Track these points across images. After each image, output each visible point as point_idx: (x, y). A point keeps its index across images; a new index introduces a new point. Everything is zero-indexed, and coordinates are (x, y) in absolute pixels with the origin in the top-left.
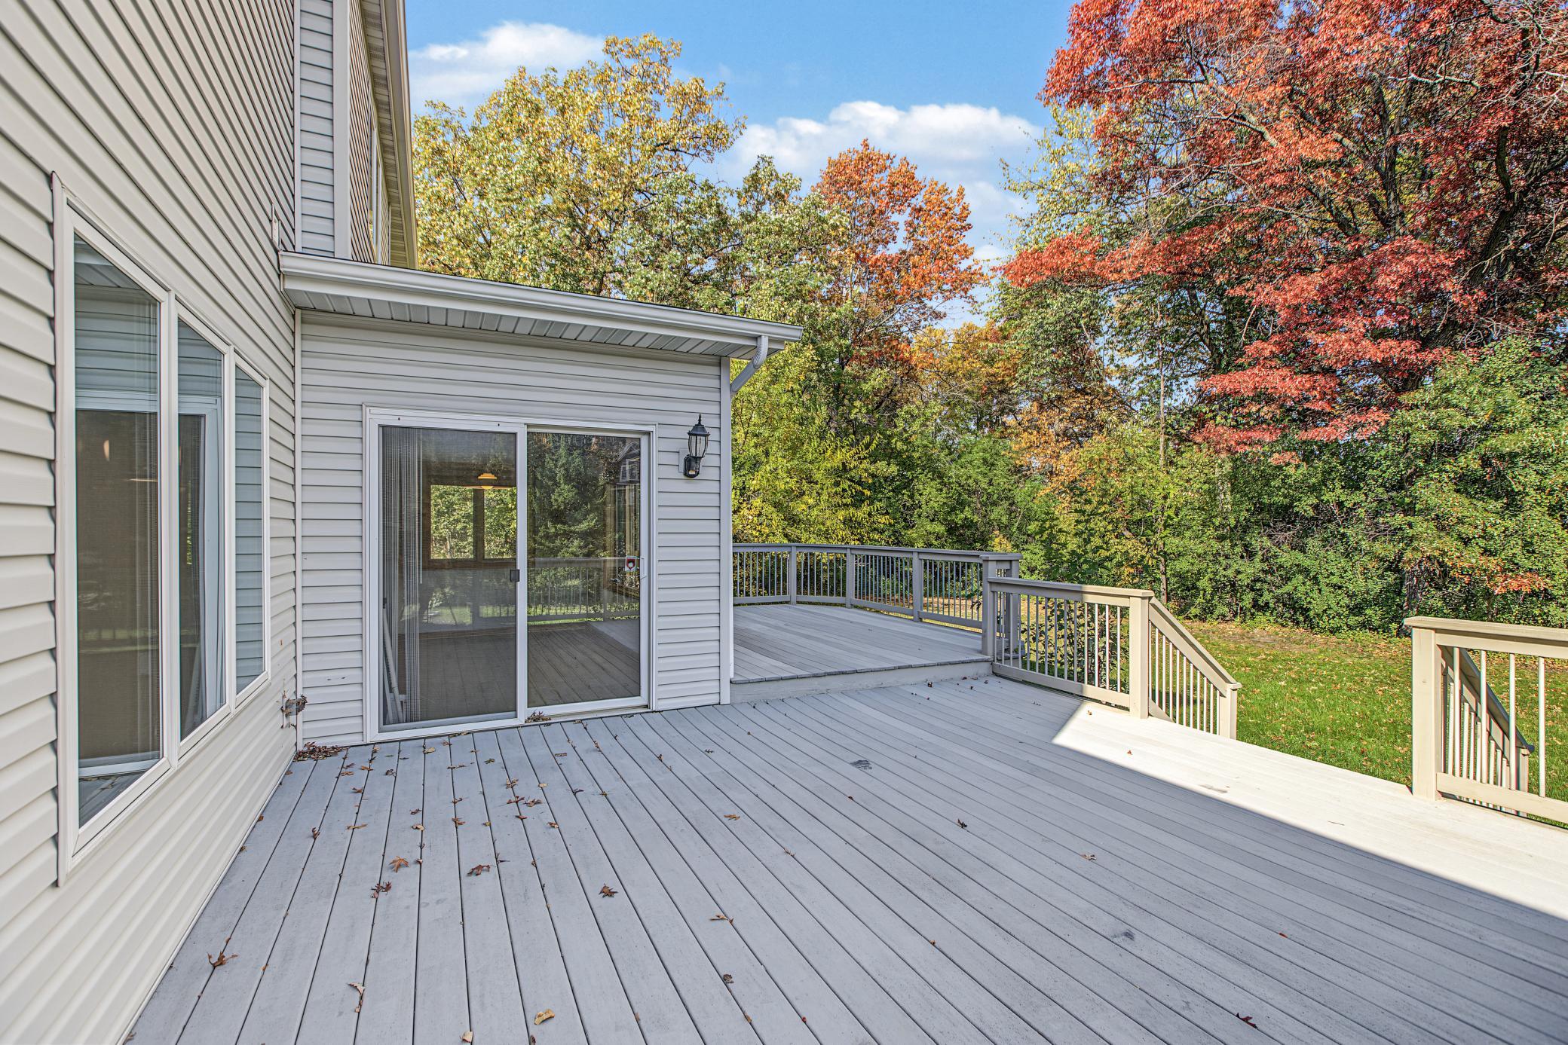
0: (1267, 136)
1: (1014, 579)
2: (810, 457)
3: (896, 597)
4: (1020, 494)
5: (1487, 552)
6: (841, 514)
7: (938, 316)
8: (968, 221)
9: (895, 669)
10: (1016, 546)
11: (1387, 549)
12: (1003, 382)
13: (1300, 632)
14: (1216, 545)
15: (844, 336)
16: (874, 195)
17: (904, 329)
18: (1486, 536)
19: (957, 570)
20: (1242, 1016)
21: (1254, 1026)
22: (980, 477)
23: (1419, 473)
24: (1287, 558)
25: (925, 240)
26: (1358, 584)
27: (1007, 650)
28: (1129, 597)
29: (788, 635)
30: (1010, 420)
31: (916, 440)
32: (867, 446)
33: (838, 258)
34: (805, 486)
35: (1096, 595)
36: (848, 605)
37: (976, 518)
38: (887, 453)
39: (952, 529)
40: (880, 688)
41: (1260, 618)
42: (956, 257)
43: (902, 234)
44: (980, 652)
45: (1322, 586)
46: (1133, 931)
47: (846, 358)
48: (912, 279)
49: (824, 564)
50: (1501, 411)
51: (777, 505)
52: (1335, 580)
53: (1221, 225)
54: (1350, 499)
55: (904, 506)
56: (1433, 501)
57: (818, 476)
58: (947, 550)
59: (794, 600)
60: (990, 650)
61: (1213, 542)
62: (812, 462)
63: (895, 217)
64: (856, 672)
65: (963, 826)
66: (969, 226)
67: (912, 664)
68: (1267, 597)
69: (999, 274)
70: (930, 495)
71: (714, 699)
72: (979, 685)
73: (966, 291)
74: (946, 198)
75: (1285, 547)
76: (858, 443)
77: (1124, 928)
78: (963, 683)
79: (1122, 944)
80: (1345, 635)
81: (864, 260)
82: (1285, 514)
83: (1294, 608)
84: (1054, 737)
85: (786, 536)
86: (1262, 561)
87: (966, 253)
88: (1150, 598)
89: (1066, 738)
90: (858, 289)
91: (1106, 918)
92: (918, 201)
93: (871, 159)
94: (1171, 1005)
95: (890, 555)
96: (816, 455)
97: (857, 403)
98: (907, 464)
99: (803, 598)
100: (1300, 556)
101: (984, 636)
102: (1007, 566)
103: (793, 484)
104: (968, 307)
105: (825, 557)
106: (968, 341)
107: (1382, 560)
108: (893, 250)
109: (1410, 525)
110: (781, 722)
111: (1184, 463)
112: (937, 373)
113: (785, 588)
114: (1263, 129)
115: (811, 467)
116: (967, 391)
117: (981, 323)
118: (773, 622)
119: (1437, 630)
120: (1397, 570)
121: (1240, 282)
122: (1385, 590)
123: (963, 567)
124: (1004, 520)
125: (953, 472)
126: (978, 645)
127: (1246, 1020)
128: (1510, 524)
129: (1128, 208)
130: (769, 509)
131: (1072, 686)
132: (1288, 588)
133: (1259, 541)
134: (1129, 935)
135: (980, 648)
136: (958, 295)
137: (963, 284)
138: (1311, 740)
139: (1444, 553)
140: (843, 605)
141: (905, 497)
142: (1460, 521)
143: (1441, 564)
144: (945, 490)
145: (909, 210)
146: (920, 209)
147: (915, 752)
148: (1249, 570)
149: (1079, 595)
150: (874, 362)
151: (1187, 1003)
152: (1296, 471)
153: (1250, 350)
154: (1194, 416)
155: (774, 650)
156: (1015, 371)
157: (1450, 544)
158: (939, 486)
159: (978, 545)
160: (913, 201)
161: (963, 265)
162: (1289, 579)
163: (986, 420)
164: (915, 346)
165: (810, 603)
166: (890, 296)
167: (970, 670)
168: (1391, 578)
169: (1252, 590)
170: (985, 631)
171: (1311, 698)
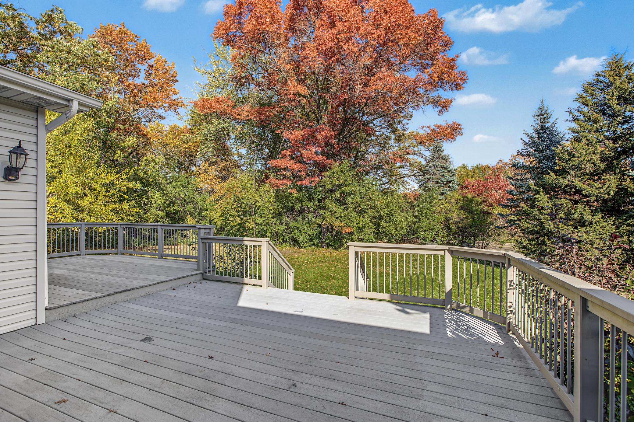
0: (288, 81)
1: (212, 236)
2: (91, 176)
3: (140, 246)
4: (199, 199)
5: (341, 221)
6: (111, 207)
7: (161, 117)
8: (176, 78)
9: (155, 284)
10: (197, 222)
11: (318, 221)
12: (192, 152)
13: (296, 248)
14: (272, 220)
15: (110, 117)
16: (128, 51)
17: (143, 120)
18: (341, 217)
19: (170, 233)
20: (341, 403)
21: (345, 405)
22: (181, 193)
23: (327, 197)
24: (293, 224)
25: (156, 82)
26: (311, 233)
27: (209, 268)
28: (261, 241)
29: (84, 274)
30: (193, 168)
31: (150, 172)
32: (126, 174)
33: (107, 77)
34: (88, 191)
35: (248, 241)
36: (119, 253)
37: (180, 209)
38: (135, 178)
39: (168, 214)
40: (147, 295)
41: (285, 244)
42: (171, 93)
43: (143, 75)
44: (197, 270)
45: (302, 233)
46: (295, 382)
47: (109, 128)
48: (148, 97)
49: (100, 233)
50: (346, 180)
51: (68, 201)
52: (305, 231)
53: (274, 107)
54: (310, 205)
55: (144, 203)
56: (330, 206)
57: (97, 187)
58: (166, 224)
59: (83, 253)
60: (201, 269)
61: (271, 219)
62: (92, 179)
63: (139, 66)
64: (134, 289)
65: (211, 358)
66: (176, 81)
67: (165, 280)
68: (286, 238)
69: (192, 105)
70: (157, 198)
71: (32, 322)
72: (198, 285)
73: (175, 109)
74: (166, 65)
75: (292, 221)
76: (121, 172)
77: (292, 382)
78: (189, 285)
79: (293, 391)
80: (308, 249)
81: (122, 82)
82: (291, 210)
83: (294, 241)
84: (237, 303)
85: (74, 218)
86: (285, 225)
87: (175, 93)
88: (269, 241)
89: (242, 303)
90: (117, 95)
91: (284, 381)
92: (152, 62)
93: (126, 34)
94: (319, 410)
95: (136, 227)
96: (94, 175)
97: (119, 152)
98: (145, 184)
99: (89, 251)
100: (296, 223)
101: (199, 262)
102: (208, 231)
103: (79, 190)
104: (176, 116)
105: (101, 230)
106: (175, 132)
107: (318, 224)
108: (138, 81)
109: (324, 213)
110: (88, 327)
111: (262, 190)
112: (161, 143)
113: (77, 247)
114: (287, 78)
115: (91, 181)
116: (175, 153)
117: (181, 125)
118: (71, 267)
119: (355, 246)
120: (320, 227)
121: (279, 128)
122: (317, 234)
123: (173, 231)
124: (192, 210)
125: (169, 188)
126: (196, 266)
127: (342, 404)
128: (346, 213)
129: (243, 92)
130: (61, 204)
131: (239, 279)
132: (293, 234)
133: (285, 219)
134: (294, 385)
135: (197, 268)
136: (172, 110)
137: (174, 105)
138: (308, 285)
139: (332, 222)
140: (116, 254)
141: (144, 199)
142: (335, 212)
143: (331, 225)
144: (164, 197)
145: (147, 65)
146: (153, 66)
147: (175, 325)
148: (282, 228)
149: (241, 242)
150: (126, 133)
151: (324, 406)
152: (296, 195)
153: (283, 152)
154: (264, 174)
155: (75, 284)
156: (198, 148)
157: (333, 219)
158: (162, 195)
159: (181, 221)
160: (149, 61)
161: (174, 97)
162: (293, 231)
163: (183, 167)
164: (150, 128)
165: (97, 254)
166: (137, 103)
167: (193, 279)
168: (319, 229)
169: (282, 235)
170: (199, 261)
171: (304, 271)
